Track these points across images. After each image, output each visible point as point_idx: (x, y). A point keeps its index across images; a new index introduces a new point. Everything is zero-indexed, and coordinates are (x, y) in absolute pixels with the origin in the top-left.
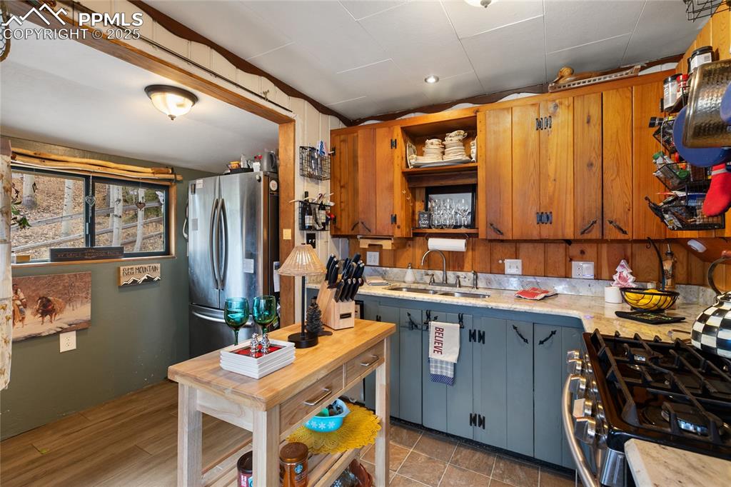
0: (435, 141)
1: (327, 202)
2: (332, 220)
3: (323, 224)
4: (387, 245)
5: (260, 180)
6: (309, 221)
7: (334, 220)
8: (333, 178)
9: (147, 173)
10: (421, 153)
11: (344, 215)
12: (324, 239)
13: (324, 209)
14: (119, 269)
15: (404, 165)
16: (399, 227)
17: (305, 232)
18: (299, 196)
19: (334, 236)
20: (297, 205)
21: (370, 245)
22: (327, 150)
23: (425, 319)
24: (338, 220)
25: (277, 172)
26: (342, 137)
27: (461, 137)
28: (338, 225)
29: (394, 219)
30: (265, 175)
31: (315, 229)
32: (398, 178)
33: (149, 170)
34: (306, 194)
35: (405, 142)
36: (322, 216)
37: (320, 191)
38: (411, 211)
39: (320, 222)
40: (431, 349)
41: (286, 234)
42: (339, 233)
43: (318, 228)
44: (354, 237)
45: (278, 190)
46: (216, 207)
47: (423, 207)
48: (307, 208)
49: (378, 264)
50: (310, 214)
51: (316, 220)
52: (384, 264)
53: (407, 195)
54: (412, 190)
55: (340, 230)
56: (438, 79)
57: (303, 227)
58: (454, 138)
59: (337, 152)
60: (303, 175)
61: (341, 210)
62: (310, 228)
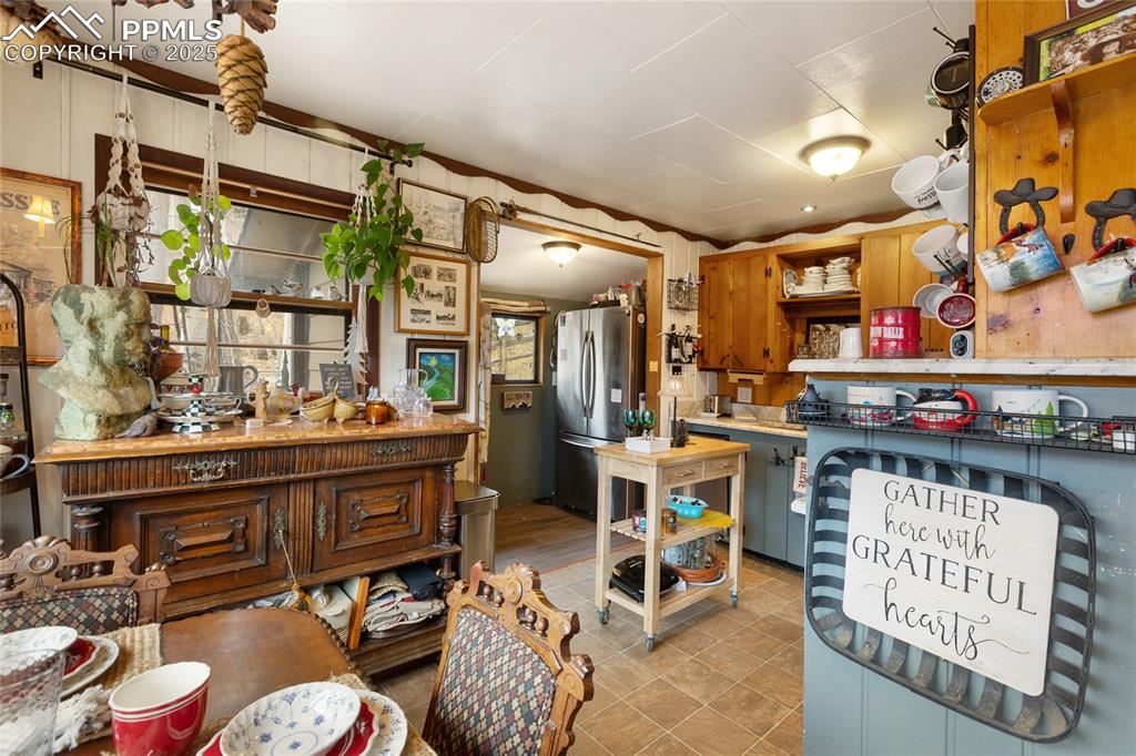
0: (815, 269)
1: (694, 333)
2: (700, 353)
3: (690, 357)
4: (758, 380)
5: (629, 315)
6: (675, 353)
7: (702, 353)
8: (702, 309)
9: (524, 307)
10: (800, 283)
11: (713, 347)
12: (691, 370)
13: (691, 341)
14: (503, 394)
15: (780, 294)
16: (771, 361)
17: (671, 365)
18: (666, 329)
19: (700, 369)
20: (664, 338)
21: (740, 380)
22: (696, 281)
23: (792, 454)
24: (706, 352)
25: (644, 305)
26: (712, 264)
27: (845, 265)
28: (705, 357)
29: (766, 353)
30: (634, 309)
31: (681, 362)
32: (772, 309)
33: (526, 304)
34: (673, 327)
35: (782, 269)
36: (689, 348)
37: (687, 323)
38: (788, 344)
39: (686, 355)
40: (796, 483)
41: (653, 366)
42: (707, 366)
43: (684, 360)
44: (724, 371)
45: (645, 323)
46: (586, 339)
47: (804, 340)
48: (673, 340)
49: (750, 401)
50: (676, 347)
51: (682, 352)
52: (757, 401)
53: (783, 326)
54: (791, 322)
55: (707, 363)
56: (815, 208)
57: (669, 360)
58: (837, 266)
59: (707, 281)
60: (671, 308)
61: (709, 343)
62: (676, 360)
